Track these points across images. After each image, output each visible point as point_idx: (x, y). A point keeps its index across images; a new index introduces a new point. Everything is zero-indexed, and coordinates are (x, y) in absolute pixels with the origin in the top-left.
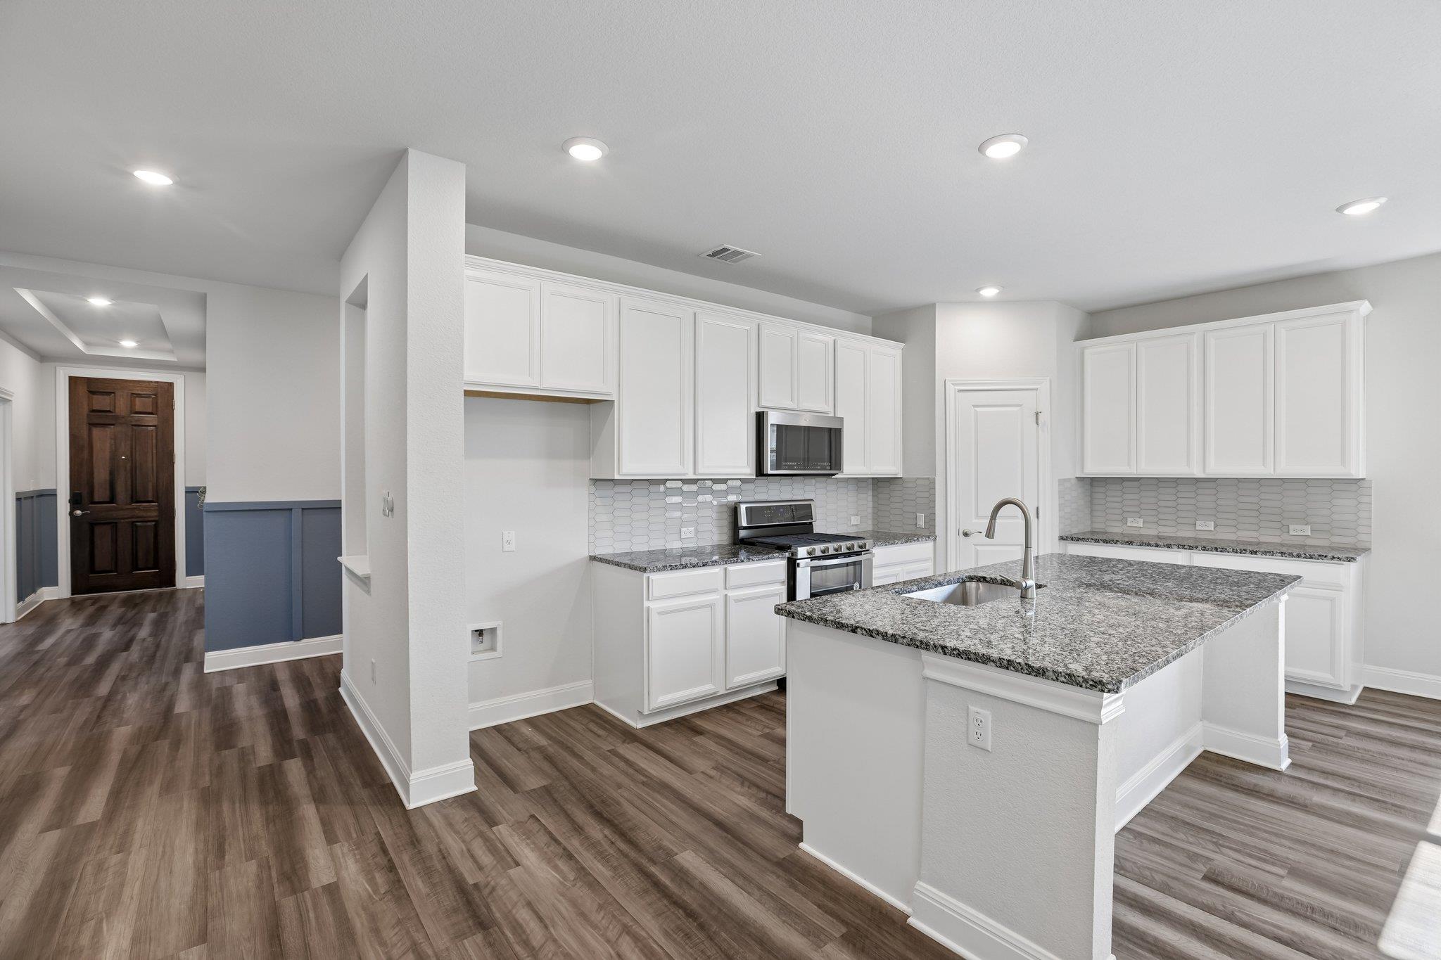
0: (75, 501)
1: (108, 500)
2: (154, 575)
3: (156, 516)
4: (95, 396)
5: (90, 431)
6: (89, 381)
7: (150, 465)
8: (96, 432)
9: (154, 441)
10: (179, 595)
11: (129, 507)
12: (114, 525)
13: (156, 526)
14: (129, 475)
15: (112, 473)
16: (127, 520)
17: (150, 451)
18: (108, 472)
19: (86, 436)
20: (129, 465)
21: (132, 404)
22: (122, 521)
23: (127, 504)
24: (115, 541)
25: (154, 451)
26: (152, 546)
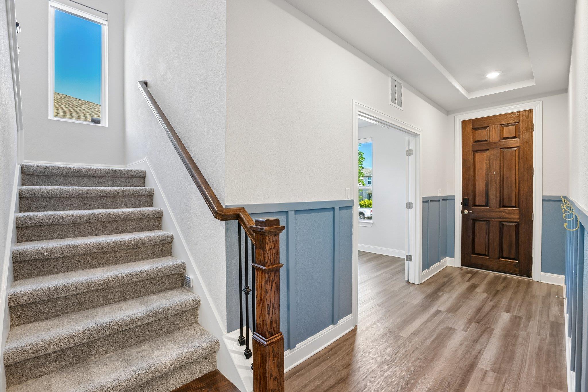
0: (465, 204)
1: (484, 204)
2: (515, 265)
3: (518, 219)
4: (477, 131)
5: (474, 156)
6: (473, 121)
7: (514, 178)
8: (478, 156)
9: (517, 159)
10: (535, 286)
11: (498, 210)
12: (488, 222)
13: (518, 226)
14: (498, 186)
15: (487, 185)
16: (496, 220)
17: (514, 167)
18: (485, 184)
19: (471, 160)
20: (498, 178)
21: (501, 132)
22: (493, 220)
23: (496, 208)
24: (488, 233)
25: (517, 167)
26: (514, 242)
